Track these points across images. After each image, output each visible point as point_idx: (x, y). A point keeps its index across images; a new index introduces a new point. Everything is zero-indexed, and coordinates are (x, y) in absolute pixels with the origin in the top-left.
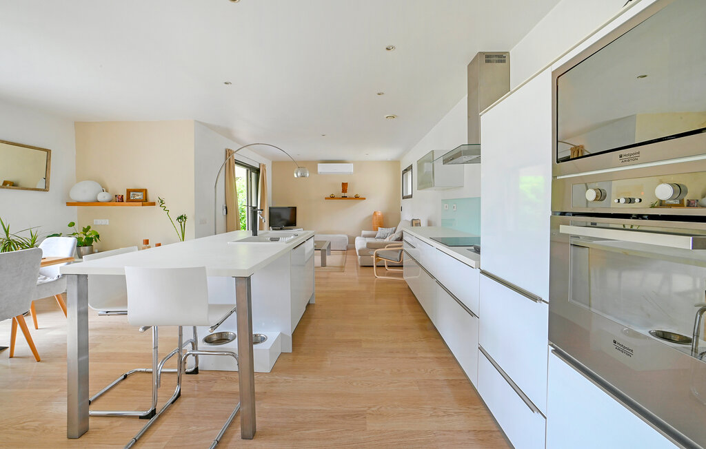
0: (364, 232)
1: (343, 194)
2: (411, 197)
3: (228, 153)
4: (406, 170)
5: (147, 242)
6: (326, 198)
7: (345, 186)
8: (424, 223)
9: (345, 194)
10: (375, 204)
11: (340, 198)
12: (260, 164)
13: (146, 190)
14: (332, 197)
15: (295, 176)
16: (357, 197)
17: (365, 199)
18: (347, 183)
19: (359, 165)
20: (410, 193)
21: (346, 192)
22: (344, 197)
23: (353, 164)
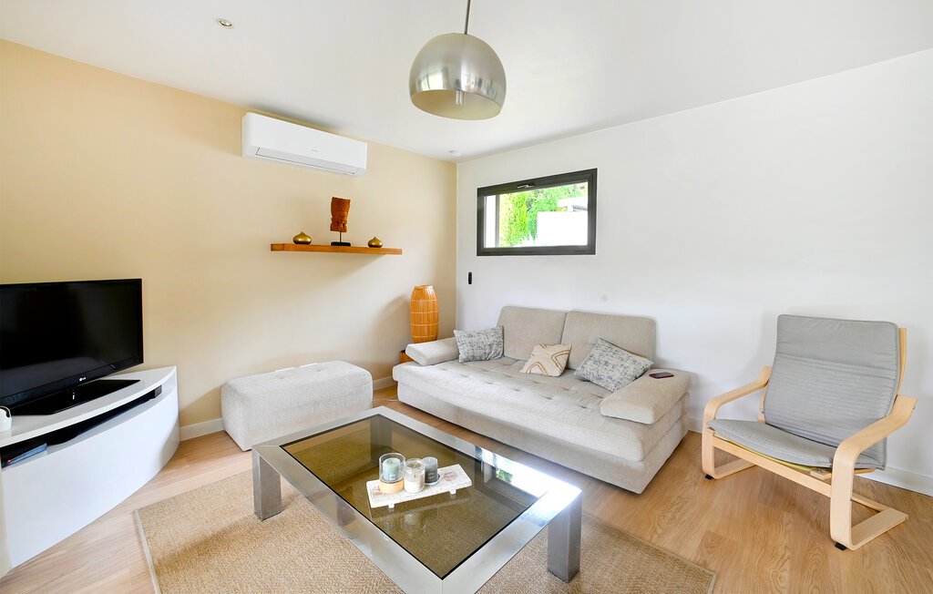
1: (335, 237)
6: (275, 248)
7: (340, 208)
11: (326, 249)
14: (301, 244)
16: (374, 246)
17: (400, 251)
18: (348, 203)
21: (344, 230)
22: (340, 244)
23: (366, 145)
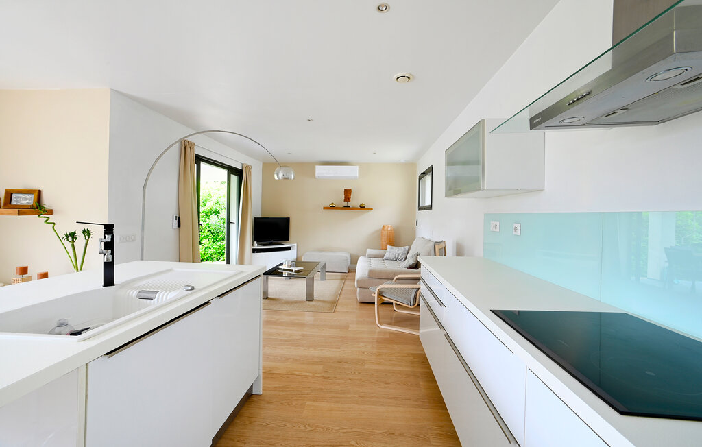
0: (369, 251)
1: (345, 204)
2: (430, 208)
3: (185, 146)
4: (424, 174)
5: (24, 271)
6: (324, 208)
7: (348, 193)
8: (450, 250)
9: (347, 202)
10: (384, 216)
11: (341, 208)
12: (243, 165)
13: (40, 192)
14: (332, 207)
15: (276, 178)
16: (362, 207)
17: (372, 209)
18: (350, 190)
19: (365, 168)
20: (428, 203)
21: (349, 200)
22: (347, 206)
23: (358, 167)
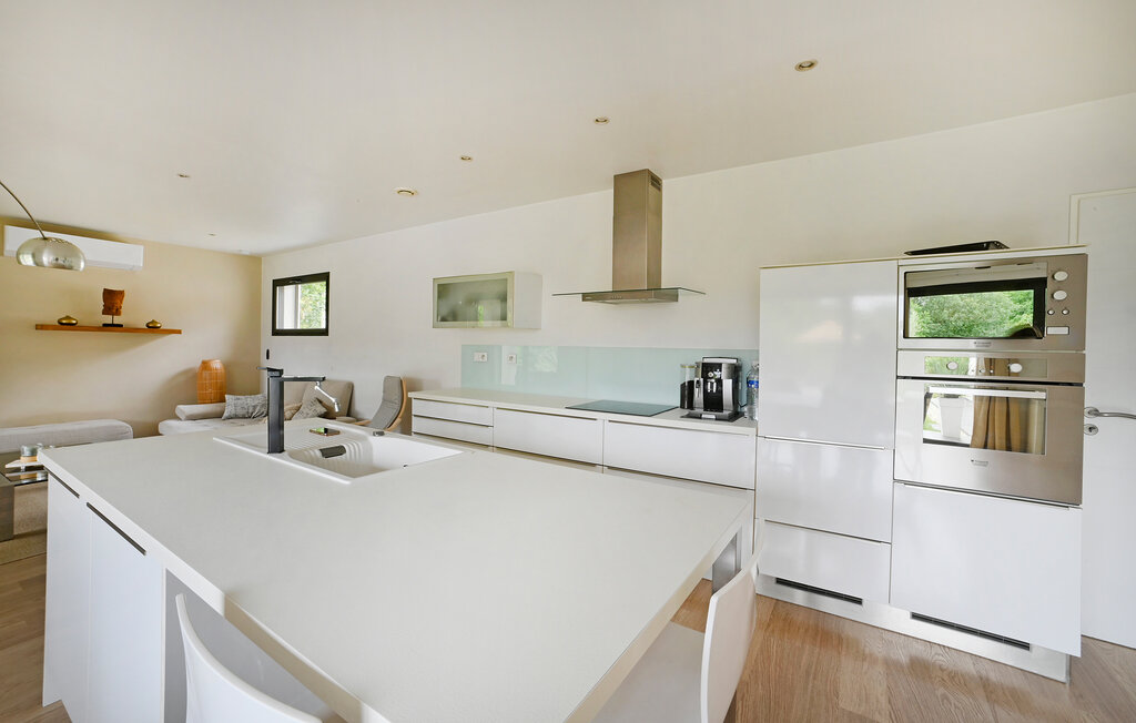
2: (324, 332)
6: (42, 327)
9: (112, 316)
14: (66, 325)
16: (152, 328)
17: (179, 332)
18: (121, 293)
21: (118, 313)
22: (113, 325)
23: (142, 247)
